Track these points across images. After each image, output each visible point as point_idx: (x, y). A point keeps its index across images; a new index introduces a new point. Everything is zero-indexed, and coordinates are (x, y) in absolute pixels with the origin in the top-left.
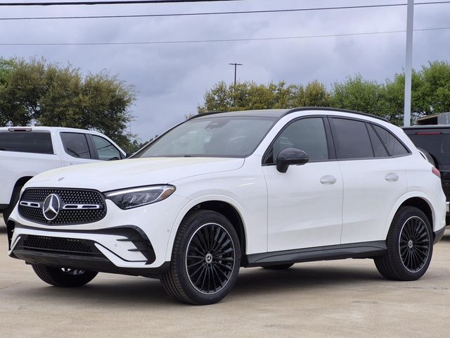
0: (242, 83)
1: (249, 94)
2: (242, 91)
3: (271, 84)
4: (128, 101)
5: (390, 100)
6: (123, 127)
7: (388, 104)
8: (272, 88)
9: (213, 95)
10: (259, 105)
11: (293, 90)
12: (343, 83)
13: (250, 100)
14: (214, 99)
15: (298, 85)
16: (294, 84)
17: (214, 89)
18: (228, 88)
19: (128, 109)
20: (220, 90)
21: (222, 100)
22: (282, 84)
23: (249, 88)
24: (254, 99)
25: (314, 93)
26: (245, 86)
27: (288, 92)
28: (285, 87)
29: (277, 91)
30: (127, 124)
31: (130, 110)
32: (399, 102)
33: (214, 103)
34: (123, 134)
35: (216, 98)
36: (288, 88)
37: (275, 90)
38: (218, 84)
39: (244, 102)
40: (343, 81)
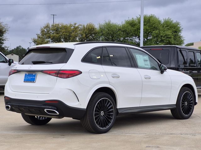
0: (57, 23)
1: (60, 29)
2: (57, 27)
3: (70, 24)
4: (5, 31)
5: (123, 31)
6: (2, 43)
7: (122, 33)
8: (71, 26)
9: (44, 29)
10: (65, 33)
11: (80, 27)
12: (103, 24)
13: (61, 31)
14: (44, 31)
15: (82, 25)
16: (80, 24)
17: (44, 26)
18: (51, 26)
19: (5, 35)
20: (47, 27)
21: (48, 31)
22: (75, 24)
23: (60, 26)
24: (63, 31)
25: (90, 28)
26: (58, 25)
27: (78, 27)
28: (77, 25)
29: (73, 27)
30: (4, 42)
31: (5, 36)
32: (127, 32)
33: (44, 33)
34: (2, 47)
35: (45, 30)
36: (78, 26)
37: (72, 26)
38: (46, 24)
39: (58, 32)
40: (103, 23)
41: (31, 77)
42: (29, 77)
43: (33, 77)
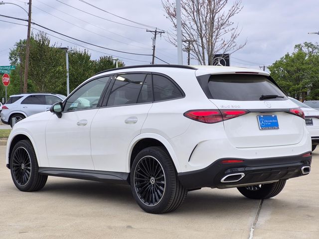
41: (269, 121)
42: (266, 121)
43: (274, 121)
